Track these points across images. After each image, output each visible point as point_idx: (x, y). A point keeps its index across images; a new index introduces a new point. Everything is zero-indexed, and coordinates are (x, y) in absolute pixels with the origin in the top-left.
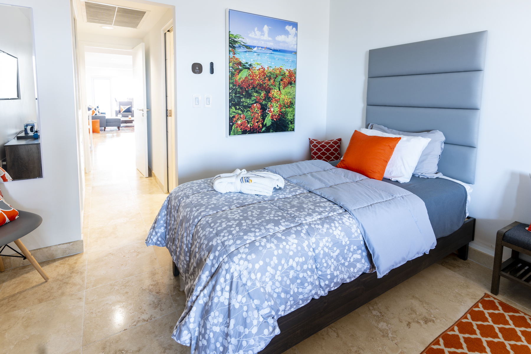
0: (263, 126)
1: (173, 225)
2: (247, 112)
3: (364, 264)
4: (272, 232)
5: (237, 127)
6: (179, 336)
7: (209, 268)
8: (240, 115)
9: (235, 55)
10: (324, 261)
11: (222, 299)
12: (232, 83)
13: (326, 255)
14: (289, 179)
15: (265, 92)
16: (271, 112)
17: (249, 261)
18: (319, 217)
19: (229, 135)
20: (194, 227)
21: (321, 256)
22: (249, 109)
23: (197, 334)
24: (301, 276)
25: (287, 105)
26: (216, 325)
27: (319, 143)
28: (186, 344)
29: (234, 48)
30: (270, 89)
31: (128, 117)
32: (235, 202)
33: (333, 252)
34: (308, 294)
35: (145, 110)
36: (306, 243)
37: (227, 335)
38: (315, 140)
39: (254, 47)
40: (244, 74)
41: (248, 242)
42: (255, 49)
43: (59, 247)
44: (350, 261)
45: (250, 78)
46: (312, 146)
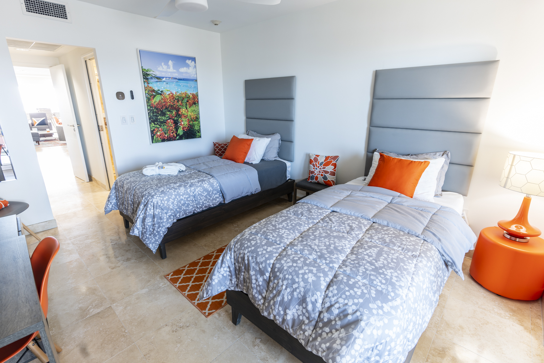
0: (177, 135)
1: (121, 196)
2: (163, 126)
3: (220, 199)
4: (172, 186)
5: (157, 137)
6: (133, 232)
7: (143, 203)
8: (159, 128)
9: (149, 85)
10: (198, 197)
11: (150, 213)
12: (149, 106)
13: (199, 194)
14: (190, 167)
15: (175, 111)
16: (182, 125)
17: (161, 197)
18: (198, 180)
19: (152, 143)
20: (134, 191)
21: (197, 195)
22: (165, 124)
23: (141, 230)
24: (187, 202)
25: (194, 119)
26: (149, 223)
27: (219, 145)
28: (137, 235)
29: (147, 79)
30: (180, 109)
31: (46, 130)
32: (155, 178)
33: (204, 194)
34: (191, 210)
35: (76, 126)
36: (189, 189)
37: (154, 225)
38: (217, 143)
39: (163, 78)
40: (158, 99)
41: (160, 191)
42: (164, 79)
43: (39, 224)
44: (213, 198)
45: (162, 101)
46: (216, 147)
